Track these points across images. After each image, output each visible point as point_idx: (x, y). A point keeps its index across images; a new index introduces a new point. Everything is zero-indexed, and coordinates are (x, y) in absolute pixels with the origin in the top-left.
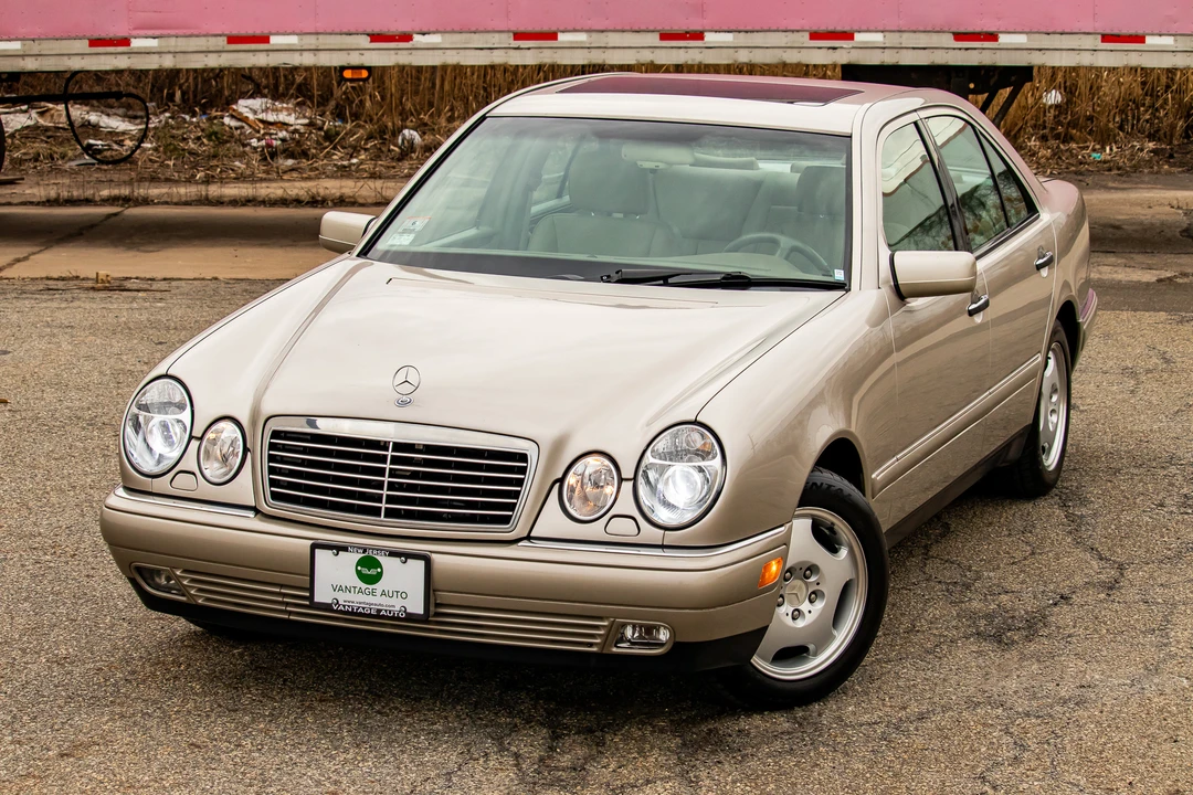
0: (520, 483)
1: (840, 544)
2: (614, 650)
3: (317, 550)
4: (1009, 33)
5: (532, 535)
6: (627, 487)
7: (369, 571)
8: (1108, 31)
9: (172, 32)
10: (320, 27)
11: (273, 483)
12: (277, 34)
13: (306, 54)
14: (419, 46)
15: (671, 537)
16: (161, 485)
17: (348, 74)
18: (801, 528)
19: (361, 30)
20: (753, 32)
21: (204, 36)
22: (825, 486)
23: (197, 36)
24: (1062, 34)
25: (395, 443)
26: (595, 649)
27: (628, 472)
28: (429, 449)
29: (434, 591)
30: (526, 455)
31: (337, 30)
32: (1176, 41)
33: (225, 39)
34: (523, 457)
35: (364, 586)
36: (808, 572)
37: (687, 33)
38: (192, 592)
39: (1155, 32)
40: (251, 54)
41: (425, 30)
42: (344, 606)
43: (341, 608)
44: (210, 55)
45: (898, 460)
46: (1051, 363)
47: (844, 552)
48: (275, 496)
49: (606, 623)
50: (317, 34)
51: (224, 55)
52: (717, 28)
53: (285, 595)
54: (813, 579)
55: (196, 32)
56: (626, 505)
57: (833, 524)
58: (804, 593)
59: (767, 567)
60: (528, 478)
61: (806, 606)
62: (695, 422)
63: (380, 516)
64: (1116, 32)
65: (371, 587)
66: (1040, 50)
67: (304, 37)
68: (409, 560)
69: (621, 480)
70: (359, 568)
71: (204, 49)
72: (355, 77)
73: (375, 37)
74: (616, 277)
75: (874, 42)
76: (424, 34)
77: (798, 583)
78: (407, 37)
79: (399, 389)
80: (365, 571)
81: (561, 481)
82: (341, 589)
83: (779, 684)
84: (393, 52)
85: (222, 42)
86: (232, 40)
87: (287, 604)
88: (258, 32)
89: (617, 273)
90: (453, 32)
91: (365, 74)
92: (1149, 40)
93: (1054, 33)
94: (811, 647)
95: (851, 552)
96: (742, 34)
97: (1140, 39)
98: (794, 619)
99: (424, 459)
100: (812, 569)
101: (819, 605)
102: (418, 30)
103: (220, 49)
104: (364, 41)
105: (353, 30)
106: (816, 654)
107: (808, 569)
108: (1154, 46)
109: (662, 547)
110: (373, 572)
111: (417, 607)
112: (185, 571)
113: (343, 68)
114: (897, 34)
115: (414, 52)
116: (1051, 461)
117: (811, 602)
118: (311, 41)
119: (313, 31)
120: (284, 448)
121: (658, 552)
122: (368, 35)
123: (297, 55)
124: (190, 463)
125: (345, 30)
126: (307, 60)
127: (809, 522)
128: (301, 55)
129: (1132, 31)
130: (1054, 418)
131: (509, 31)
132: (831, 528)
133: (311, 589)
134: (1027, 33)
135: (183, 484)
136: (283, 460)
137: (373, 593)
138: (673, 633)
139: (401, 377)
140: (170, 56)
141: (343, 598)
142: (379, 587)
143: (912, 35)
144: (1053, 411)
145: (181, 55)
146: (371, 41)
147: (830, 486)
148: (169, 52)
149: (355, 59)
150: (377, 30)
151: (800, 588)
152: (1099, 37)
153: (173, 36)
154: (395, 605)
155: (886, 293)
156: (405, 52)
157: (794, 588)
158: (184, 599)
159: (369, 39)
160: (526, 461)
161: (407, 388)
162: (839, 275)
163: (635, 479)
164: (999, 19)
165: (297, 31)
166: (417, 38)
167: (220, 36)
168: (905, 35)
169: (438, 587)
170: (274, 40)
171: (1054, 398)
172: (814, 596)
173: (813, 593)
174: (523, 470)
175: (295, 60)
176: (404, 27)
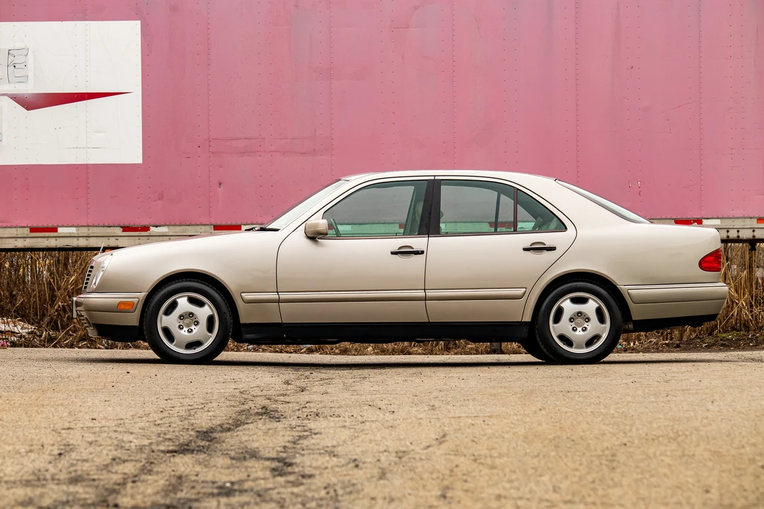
10: (90, 222)
12: (63, 226)
13: (81, 239)
14: (154, 234)
19: (116, 224)
20: (363, 224)
21: (15, 227)
23: (10, 227)
31: (102, 224)
33: (29, 229)
40: (45, 239)
41: (157, 224)
44: (19, 240)
50: (88, 226)
51: (28, 240)
55: (9, 225)
67: (80, 228)
71: (14, 236)
73: (126, 229)
76: (157, 227)
78: (146, 229)
84: (137, 238)
85: (27, 231)
86: (33, 230)
88: (50, 225)
90: (175, 225)
96: (357, 226)
102: (153, 224)
103: (25, 235)
104: (119, 231)
105: (111, 224)
114: (454, 224)
115: (150, 238)
118: (84, 231)
119: (86, 225)
122: (121, 227)
123: (75, 239)
125: (106, 224)
126: (82, 243)
128: (78, 240)
131: (211, 225)
143: (463, 224)
146: (123, 231)
149: (112, 242)
150: (127, 224)
156: (144, 238)
159: (122, 229)
165: (76, 225)
166: (152, 229)
167: (25, 227)
168: (459, 225)
170: (61, 230)
175: (74, 243)
176: (144, 222)
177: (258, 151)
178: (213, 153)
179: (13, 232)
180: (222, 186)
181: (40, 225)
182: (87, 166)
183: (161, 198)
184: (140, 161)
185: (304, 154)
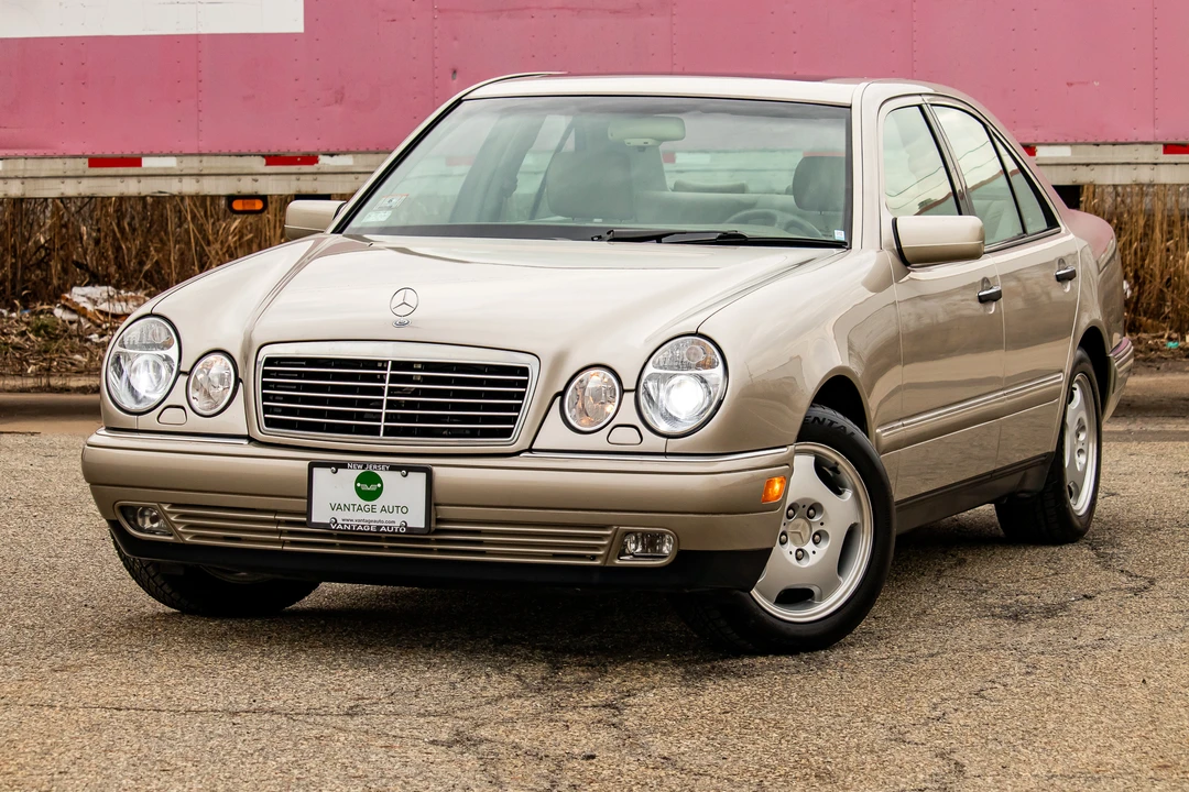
0: (521, 396)
1: (844, 487)
2: (617, 562)
3: (315, 469)
4: (1049, 144)
5: (534, 447)
6: (629, 398)
7: (369, 487)
8: (1171, 140)
9: (21, 152)
10: (205, 147)
11: (267, 410)
12: (151, 155)
13: (186, 180)
14: (326, 170)
15: (674, 445)
16: (149, 421)
17: (238, 205)
18: (804, 465)
19: (254, 151)
20: (734, 151)
21: (61, 157)
22: (827, 422)
23: (52, 158)
24: (1114, 145)
25: (393, 362)
26: (598, 562)
27: (629, 383)
28: (428, 366)
29: (436, 505)
30: (526, 369)
31: (226, 151)
33: (86, 161)
34: (524, 371)
35: (363, 503)
36: (811, 511)
38: (180, 529)
40: (118, 180)
41: (333, 150)
42: (343, 525)
43: (340, 527)
44: (68, 181)
45: (903, 425)
46: (1078, 394)
47: (848, 494)
48: (269, 423)
49: (609, 532)
50: (201, 155)
51: (85, 182)
53: (279, 522)
54: (816, 519)
55: (49, 153)
56: (628, 414)
57: (837, 463)
58: (807, 534)
59: (769, 483)
60: (529, 391)
61: (809, 547)
62: (696, 334)
63: (379, 435)
64: (1182, 141)
65: (370, 503)
66: (1088, 165)
67: (185, 159)
68: (410, 473)
69: (623, 391)
70: (359, 485)
71: (60, 173)
72: (247, 208)
73: (272, 159)
74: (608, 237)
76: (332, 155)
77: (801, 521)
78: (311, 159)
79: (397, 311)
80: (365, 487)
81: (562, 394)
82: (339, 507)
83: (784, 625)
84: (294, 177)
85: (83, 164)
86: (95, 162)
87: (281, 533)
88: (127, 153)
89: (609, 233)
90: (367, 152)
91: (259, 205)
93: (1105, 144)
94: (815, 590)
95: (856, 494)
96: (721, 154)
98: (798, 559)
99: (422, 376)
100: (816, 508)
101: (824, 547)
102: (324, 150)
103: (80, 173)
104: (258, 164)
105: (244, 151)
106: (821, 599)
107: (811, 508)
109: (665, 454)
110: (373, 488)
111: (417, 520)
112: (174, 505)
113: (231, 198)
115: (319, 177)
116: (1080, 505)
117: (816, 543)
118: (192, 164)
119: (195, 152)
120: (278, 374)
121: (663, 458)
122: (263, 156)
123: (176, 180)
124: (178, 397)
125: (235, 151)
126: (189, 187)
127: (812, 459)
128: (180, 181)
130: (1081, 459)
132: (835, 469)
133: (308, 513)
134: (1071, 144)
135: (172, 418)
136: (277, 386)
137: (373, 509)
138: (678, 541)
139: (399, 299)
140: (18, 182)
141: (341, 516)
142: (379, 503)
144: (1081, 451)
145: (32, 181)
146: (268, 164)
147: (832, 422)
148: (17, 178)
149: (247, 186)
150: (274, 151)
151: (804, 528)
152: (1161, 147)
153: (20, 157)
154: (396, 521)
155: (890, 257)
156: (308, 177)
157: (797, 526)
158: (171, 538)
159: (264, 161)
160: (527, 375)
161: (404, 310)
162: (840, 235)
163: (636, 390)
164: (1036, 128)
165: (176, 151)
166: (324, 160)
167: (80, 157)
169: (438, 501)
170: (147, 162)
171: (1082, 437)
172: (819, 537)
173: (817, 533)
174: (524, 384)
175: (173, 187)
176: (307, 147)
177: (527, 8)
178: (439, 11)
179: (57, 166)
180: (457, 75)
181: (108, 152)
182: (197, 38)
183: (340, 98)
184: (299, 27)
185: (618, 12)
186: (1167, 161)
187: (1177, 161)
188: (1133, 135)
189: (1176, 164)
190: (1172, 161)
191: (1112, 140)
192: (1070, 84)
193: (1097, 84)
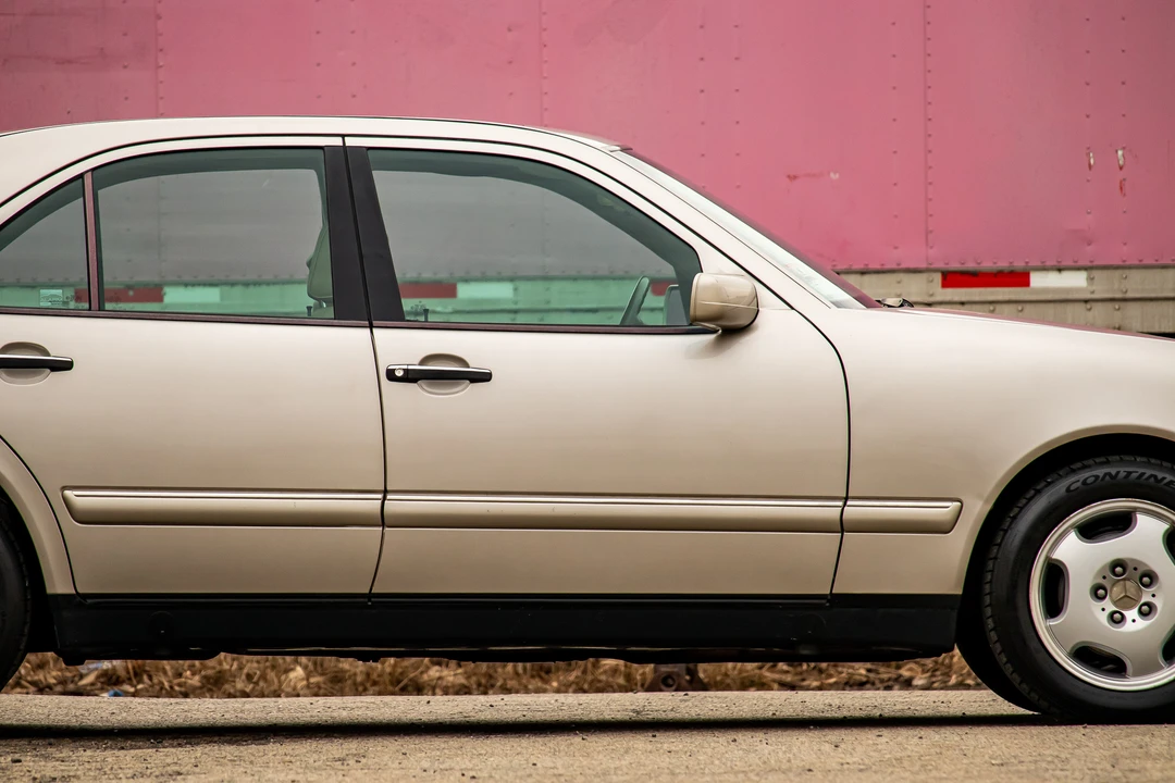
8: (955, 266)
20: (257, 284)
24: (863, 273)
32: (1091, 279)
37: (129, 287)
39: (1048, 263)
52: (187, 278)
64: (970, 266)
75: (497, 301)
92: (1039, 280)
96: (238, 290)
97: (1020, 278)
108: (1046, 290)
114: (540, 286)
129: (1002, 265)
143: (569, 286)
152: (938, 278)
168: (556, 286)
185: (70, 62)
186: (948, 298)
187: (964, 299)
188: (891, 258)
189: (962, 303)
190: (957, 299)
191: (859, 266)
192: (793, 178)
193: (834, 176)
